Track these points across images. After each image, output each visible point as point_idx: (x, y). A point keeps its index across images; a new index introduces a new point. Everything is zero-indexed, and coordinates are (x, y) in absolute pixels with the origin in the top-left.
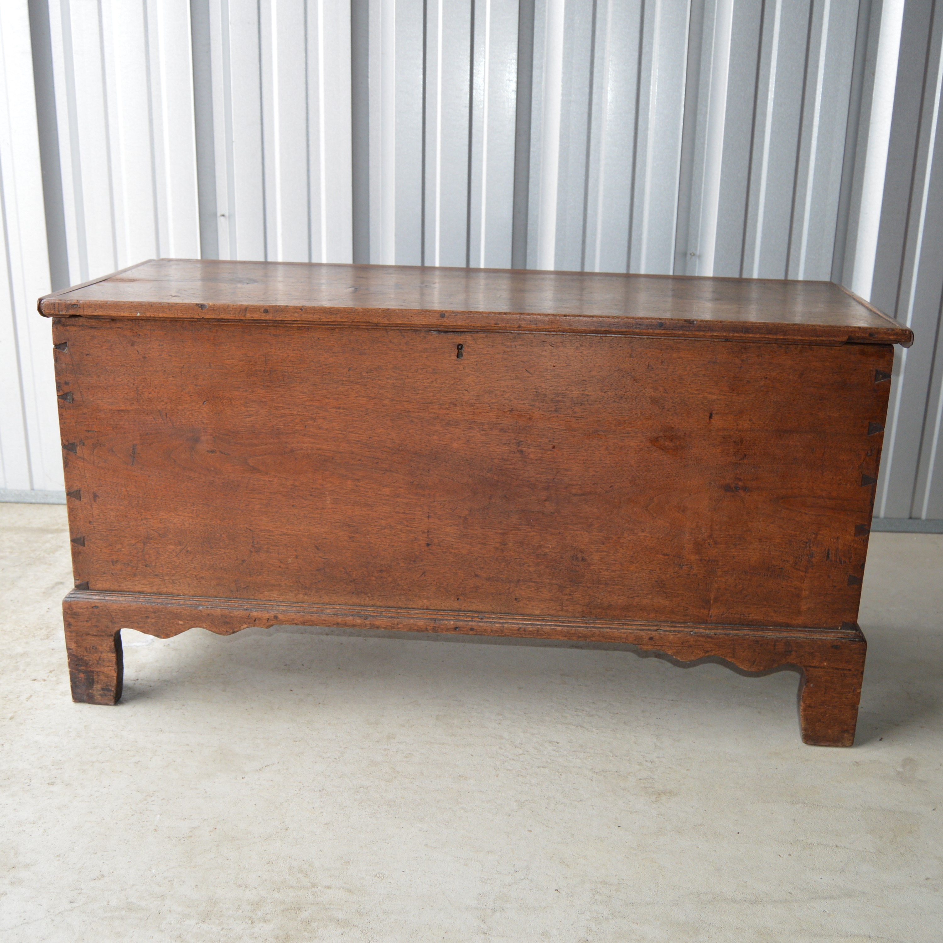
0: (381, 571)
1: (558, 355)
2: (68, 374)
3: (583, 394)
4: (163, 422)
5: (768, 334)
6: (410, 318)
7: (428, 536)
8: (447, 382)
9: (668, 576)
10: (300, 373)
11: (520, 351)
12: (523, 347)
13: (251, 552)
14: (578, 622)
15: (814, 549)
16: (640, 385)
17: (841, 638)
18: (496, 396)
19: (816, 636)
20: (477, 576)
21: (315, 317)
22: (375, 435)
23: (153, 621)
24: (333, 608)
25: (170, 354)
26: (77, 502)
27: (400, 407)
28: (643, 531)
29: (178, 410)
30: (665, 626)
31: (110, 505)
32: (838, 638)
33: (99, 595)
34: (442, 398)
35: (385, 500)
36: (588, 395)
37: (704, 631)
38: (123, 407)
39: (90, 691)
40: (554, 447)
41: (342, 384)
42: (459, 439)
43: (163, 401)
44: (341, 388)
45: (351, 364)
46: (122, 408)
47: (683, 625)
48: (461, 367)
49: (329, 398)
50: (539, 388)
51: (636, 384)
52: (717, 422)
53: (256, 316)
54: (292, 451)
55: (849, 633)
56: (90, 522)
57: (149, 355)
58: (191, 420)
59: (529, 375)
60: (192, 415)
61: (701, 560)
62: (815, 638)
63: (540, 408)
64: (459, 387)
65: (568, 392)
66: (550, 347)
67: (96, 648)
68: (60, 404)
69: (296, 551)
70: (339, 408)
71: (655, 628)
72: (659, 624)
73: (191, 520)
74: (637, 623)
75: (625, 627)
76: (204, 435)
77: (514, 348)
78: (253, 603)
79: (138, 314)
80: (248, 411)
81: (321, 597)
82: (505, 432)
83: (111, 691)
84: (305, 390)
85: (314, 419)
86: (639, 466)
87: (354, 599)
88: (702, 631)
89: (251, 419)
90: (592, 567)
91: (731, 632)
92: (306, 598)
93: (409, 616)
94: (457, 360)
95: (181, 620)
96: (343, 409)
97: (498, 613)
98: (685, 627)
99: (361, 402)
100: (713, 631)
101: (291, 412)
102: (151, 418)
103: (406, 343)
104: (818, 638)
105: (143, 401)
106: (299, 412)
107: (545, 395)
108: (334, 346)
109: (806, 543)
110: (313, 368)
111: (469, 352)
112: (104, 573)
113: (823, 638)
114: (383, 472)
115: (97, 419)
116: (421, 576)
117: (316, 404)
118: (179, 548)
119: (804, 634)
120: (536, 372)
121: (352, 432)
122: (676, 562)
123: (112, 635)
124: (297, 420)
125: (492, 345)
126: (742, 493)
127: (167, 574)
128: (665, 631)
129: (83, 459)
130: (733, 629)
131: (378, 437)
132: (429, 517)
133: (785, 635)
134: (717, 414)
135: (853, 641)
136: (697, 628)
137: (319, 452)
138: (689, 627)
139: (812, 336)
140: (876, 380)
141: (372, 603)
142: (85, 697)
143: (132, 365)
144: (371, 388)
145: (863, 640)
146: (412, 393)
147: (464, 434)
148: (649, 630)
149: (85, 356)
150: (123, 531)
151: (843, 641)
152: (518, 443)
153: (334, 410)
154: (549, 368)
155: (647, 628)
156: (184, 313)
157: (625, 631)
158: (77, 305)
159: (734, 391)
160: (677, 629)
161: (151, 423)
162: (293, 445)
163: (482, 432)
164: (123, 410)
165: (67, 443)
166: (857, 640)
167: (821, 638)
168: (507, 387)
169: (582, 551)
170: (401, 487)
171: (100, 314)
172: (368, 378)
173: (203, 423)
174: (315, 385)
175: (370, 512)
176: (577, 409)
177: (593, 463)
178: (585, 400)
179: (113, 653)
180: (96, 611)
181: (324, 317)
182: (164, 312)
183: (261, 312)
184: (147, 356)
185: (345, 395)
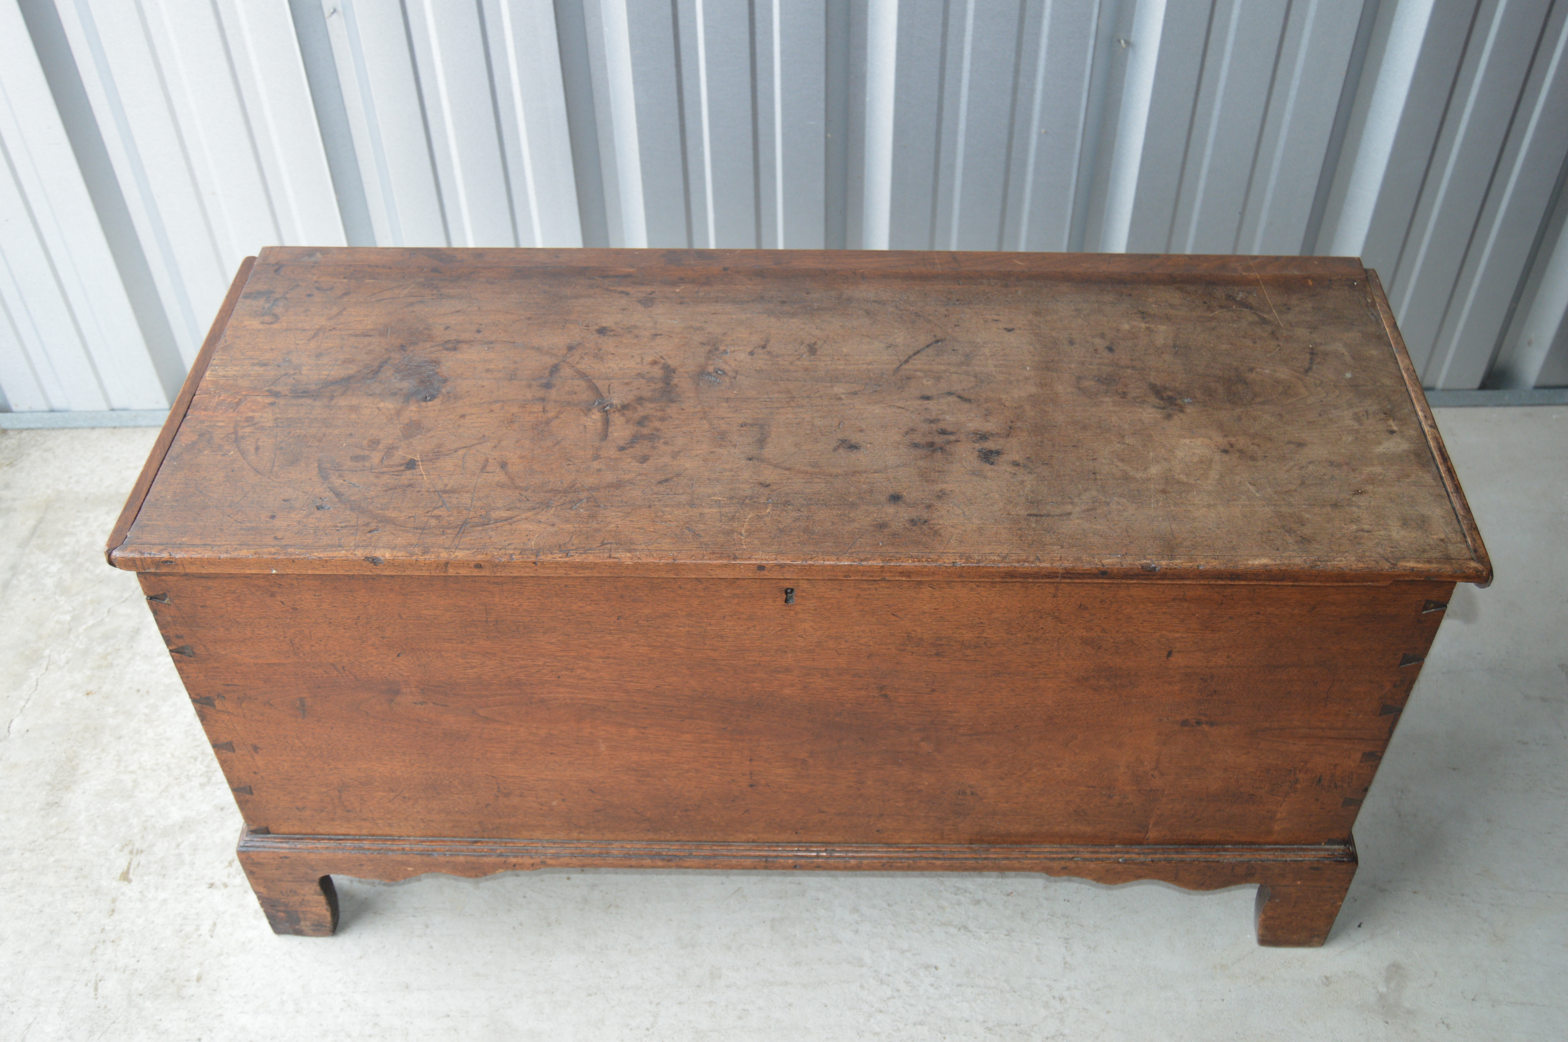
0: (686, 810)
1: (943, 597)
2: (179, 628)
3: (978, 637)
4: (339, 675)
5: (1269, 580)
6: (711, 571)
7: (751, 777)
8: (771, 628)
9: (1092, 805)
10: (543, 622)
11: (883, 595)
12: (887, 590)
13: (497, 796)
14: (964, 852)
15: (1300, 776)
16: (1066, 625)
17: (1324, 858)
18: (846, 642)
19: (1290, 857)
20: (823, 812)
21: (557, 572)
22: (666, 684)
23: (370, 868)
24: (622, 847)
25: (334, 605)
26: (230, 754)
27: (701, 655)
28: (1059, 766)
29: (361, 663)
30: (1083, 852)
31: (281, 756)
32: (1320, 858)
33: (287, 842)
34: (765, 645)
35: (686, 745)
36: (986, 638)
37: (1137, 856)
38: (274, 660)
39: (297, 927)
40: (933, 690)
41: (610, 634)
42: (792, 685)
43: (334, 654)
44: (609, 638)
45: (621, 612)
46: (273, 662)
47: (1109, 850)
48: (792, 613)
49: (590, 648)
50: (912, 632)
51: (1059, 625)
52: (1177, 660)
53: (464, 572)
54: (542, 701)
55: (1335, 850)
56: (255, 773)
57: (302, 606)
58: (383, 673)
59: (897, 619)
60: (384, 668)
61: (1139, 790)
62: (1289, 859)
63: (913, 653)
64: (790, 633)
65: (957, 635)
66: (930, 589)
67: (295, 892)
68: (176, 659)
69: (561, 794)
70: (608, 658)
71: (1070, 856)
72: (1076, 850)
73: (403, 769)
74: (1046, 850)
75: (1029, 856)
76: (406, 687)
77: (875, 592)
78: (508, 845)
79: (274, 572)
80: (468, 662)
81: (603, 835)
82: (861, 677)
83: (325, 926)
84: (553, 640)
85: (572, 670)
86: (1059, 706)
87: (651, 836)
88: (1134, 856)
89: (475, 670)
90: (985, 801)
91: (1175, 856)
92: (582, 836)
93: (729, 853)
94: (786, 606)
95: (410, 867)
96: (614, 658)
97: (853, 843)
98: (1111, 853)
99: (640, 651)
100: (1150, 857)
101: (534, 663)
102: (321, 671)
103: (704, 589)
104: (1292, 859)
105: (304, 654)
106: (547, 662)
107: (921, 639)
108: (592, 594)
109: (1291, 771)
110: (562, 617)
111: (803, 596)
112: (288, 819)
113: (1300, 859)
114: (681, 720)
115: (237, 673)
116: (744, 813)
117: (573, 654)
118: (392, 794)
119: (1274, 854)
120: (908, 616)
121: (630, 682)
122: (1104, 793)
123: (315, 881)
124: (545, 671)
125: (839, 588)
126: (1206, 727)
127: (380, 819)
128: (1085, 860)
129: (228, 713)
130: (1177, 852)
131: (670, 685)
132: (751, 760)
133: (1247, 856)
134: (1179, 652)
135: (1340, 861)
136: (1128, 853)
137: (583, 701)
138: (1116, 852)
139: (1337, 581)
140: (1425, 608)
141: (676, 838)
142: (291, 932)
143: (277, 617)
144: (654, 637)
145: (1353, 859)
146: (718, 641)
147: (799, 681)
148: (1062, 858)
149: (199, 608)
150: (306, 780)
151: (1326, 862)
152: (881, 688)
153: (600, 660)
154: (926, 611)
155: (1060, 856)
156: (347, 569)
157: (1029, 862)
158: (172, 562)
159: (1207, 628)
160: (1100, 856)
161: (322, 677)
162: (542, 696)
163: (826, 678)
164: (275, 664)
165: (198, 697)
166: (1345, 859)
167: (1296, 859)
168: (864, 631)
169: (970, 786)
170: (708, 734)
171: (211, 572)
172: (649, 626)
173: (402, 675)
174: (568, 635)
175: (665, 758)
176: (969, 652)
177: (991, 705)
178: (982, 642)
179: (320, 895)
180: (287, 861)
181: (572, 572)
182: (314, 568)
183: (471, 568)
184: (298, 607)
185: (615, 645)
